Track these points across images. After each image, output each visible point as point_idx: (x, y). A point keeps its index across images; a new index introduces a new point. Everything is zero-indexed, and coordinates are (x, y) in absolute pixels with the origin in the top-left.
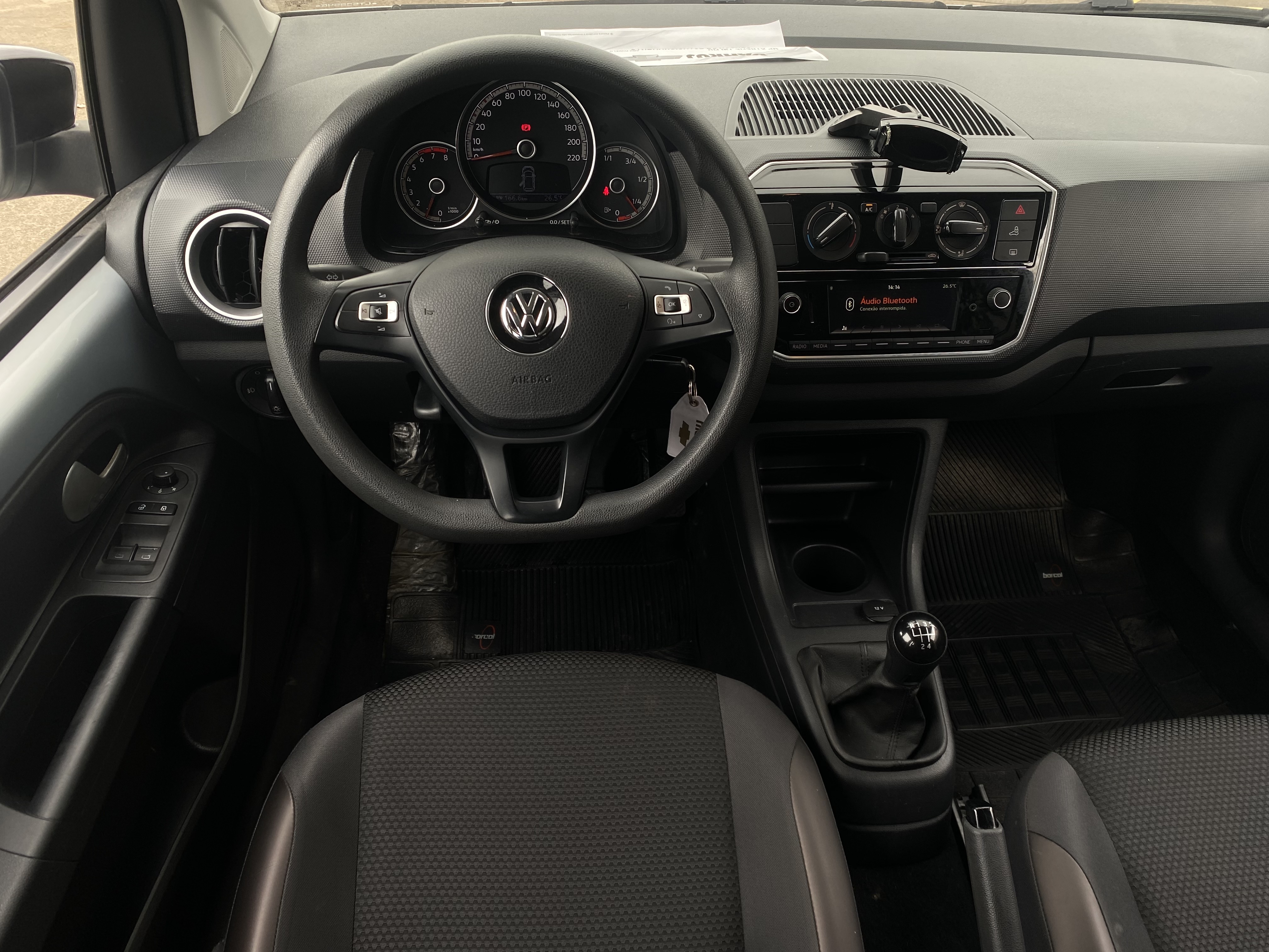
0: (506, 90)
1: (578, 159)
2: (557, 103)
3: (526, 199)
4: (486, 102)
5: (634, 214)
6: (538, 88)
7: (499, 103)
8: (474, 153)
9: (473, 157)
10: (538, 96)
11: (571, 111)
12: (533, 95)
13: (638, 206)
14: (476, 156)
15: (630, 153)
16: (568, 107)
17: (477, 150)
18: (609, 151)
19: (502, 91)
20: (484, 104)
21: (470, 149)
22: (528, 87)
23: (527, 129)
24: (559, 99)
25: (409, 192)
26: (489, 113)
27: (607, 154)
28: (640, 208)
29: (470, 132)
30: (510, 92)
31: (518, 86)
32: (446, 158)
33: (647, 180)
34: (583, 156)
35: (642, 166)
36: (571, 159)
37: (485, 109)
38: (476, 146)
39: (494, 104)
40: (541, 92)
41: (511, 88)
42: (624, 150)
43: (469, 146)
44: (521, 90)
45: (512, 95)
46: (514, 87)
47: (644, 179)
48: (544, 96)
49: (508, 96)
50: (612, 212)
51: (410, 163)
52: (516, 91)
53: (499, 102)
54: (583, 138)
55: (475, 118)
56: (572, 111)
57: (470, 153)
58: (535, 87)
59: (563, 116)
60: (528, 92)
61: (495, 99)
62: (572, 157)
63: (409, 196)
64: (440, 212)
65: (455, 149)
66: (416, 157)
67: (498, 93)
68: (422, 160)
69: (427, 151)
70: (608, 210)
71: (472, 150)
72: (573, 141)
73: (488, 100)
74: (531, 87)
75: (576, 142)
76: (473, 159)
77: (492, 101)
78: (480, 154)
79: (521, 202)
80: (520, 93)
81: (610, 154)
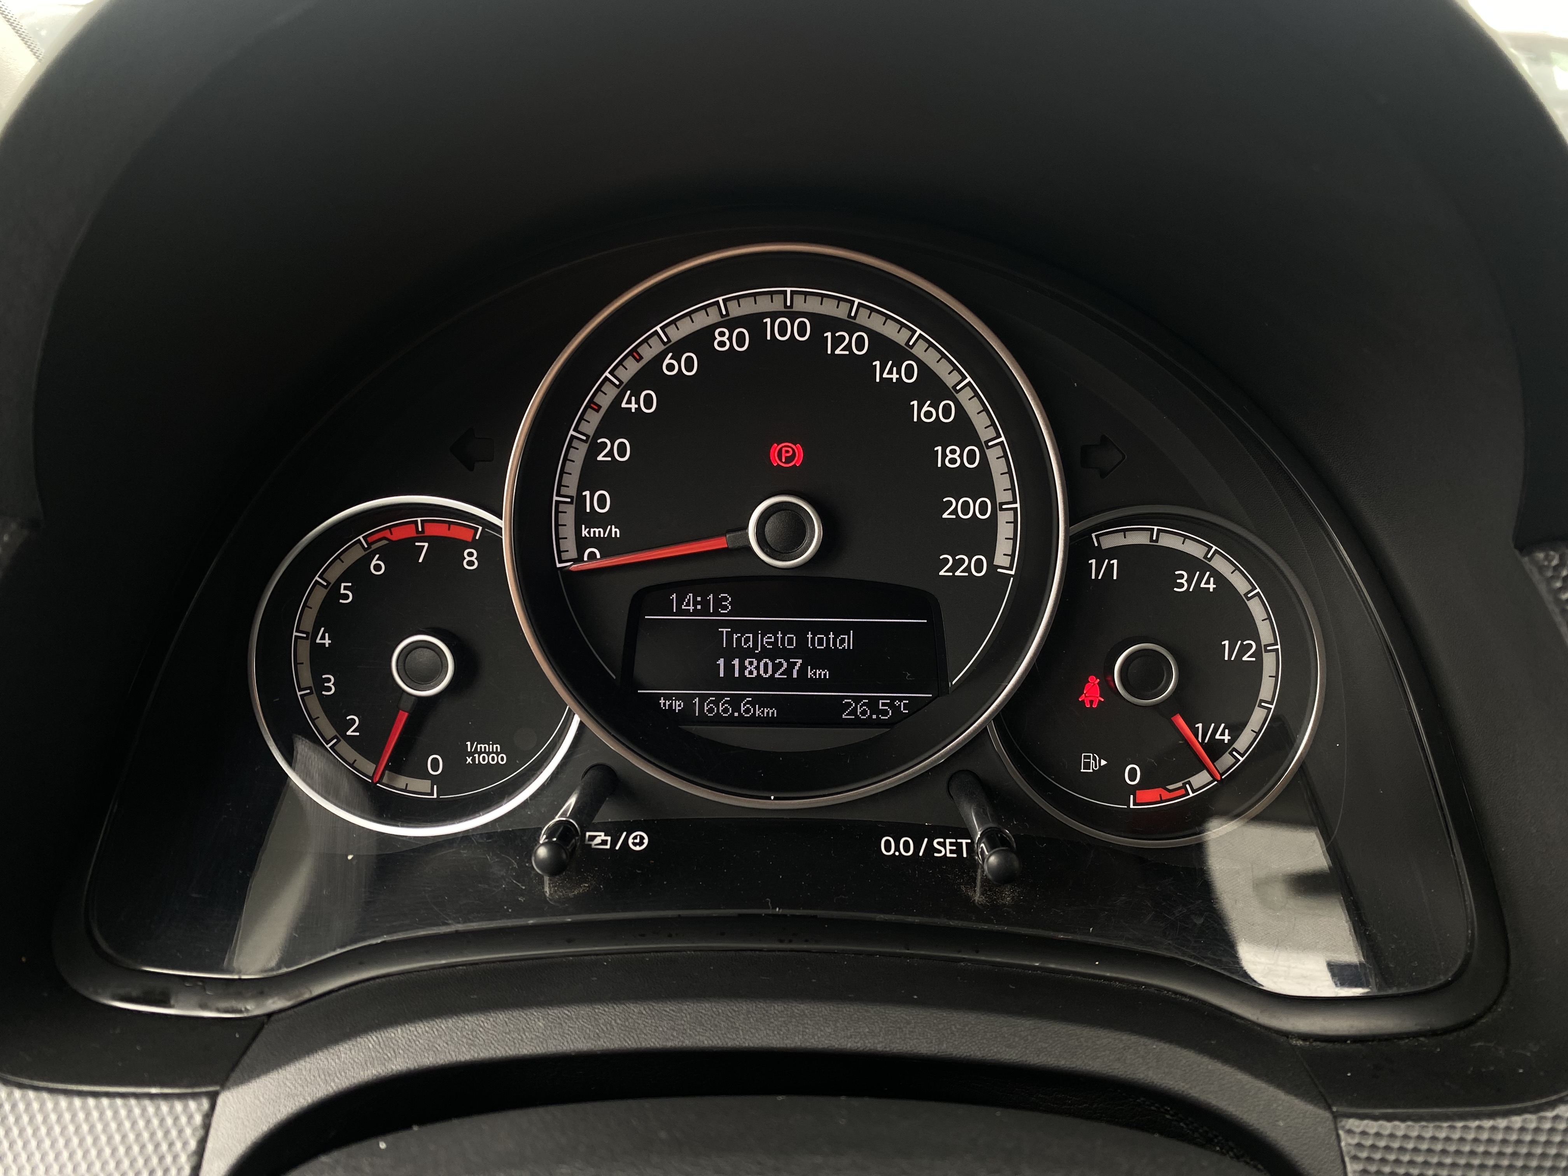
0: (718, 319)
1: (979, 570)
2: (909, 368)
3: (772, 712)
4: (639, 359)
5: (1201, 779)
6: (841, 312)
7: (689, 365)
8: (582, 543)
9: (580, 559)
10: (837, 342)
11: (959, 396)
12: (817, 339)
13: (1216, 749)
14: (592, 556)
15: (1194, 549)
16: (951, 380)
17: (597, 531)
18: (1111, 541)
19: (701, 321)
20: (632, 367)
21: (568, 531)
22: (800, 305)
23: (789, 460)
24: (919, 350)
25: (319, 685)
26: (648, 398)
27: (1102, 555)
28: (1226, 760)
29: (575, 468)
30: (731, 324)
31: (764, 305)
32: (471, 559)
33: (1258, 654)
34: (1001, 559)
35: (1238, 603)
36: (953, 569)
37: (635, 385)
38: (594, 520)
39: (670, 367)
40: (851, 326)
41: (736, 311)
42: (1170, 541)
43: (568, 517)
44: (774, 316)
45: (741, 336)
46: (747, 308)
47: (1245, 649)
48: (860, 340)
49: (723, 340)
50: (1113, 772)
51: (334, 574)
52: (754, 323)
53: (689, 360)
54: (1003, 496)
55: (594, 419)
56: (964, 397)
57: (570, 546)
58: (829, 308)
59: (928, 415)
60: (802, 326)
61: (677, 349)
62: (958, 564)
63: (322, 699)
64: (435, 761)
65: (499, 529)
66: (356, 554)
67: (686, 328)
68: (378, 567)
69: (399, 534)
70: (1095, 763)
71: (578, 532)
72: (966, 505)
73: (648, 353)
74: (813, 305)
75: (974, 508)
76: (575, 567)
77: (661, 357)
78: (607, 546)
79: (755, 721)
80: (772, 329)
81: (1113, 552)
